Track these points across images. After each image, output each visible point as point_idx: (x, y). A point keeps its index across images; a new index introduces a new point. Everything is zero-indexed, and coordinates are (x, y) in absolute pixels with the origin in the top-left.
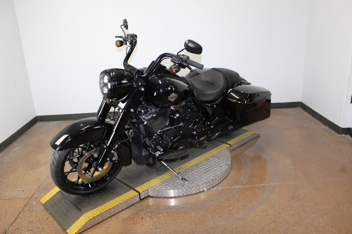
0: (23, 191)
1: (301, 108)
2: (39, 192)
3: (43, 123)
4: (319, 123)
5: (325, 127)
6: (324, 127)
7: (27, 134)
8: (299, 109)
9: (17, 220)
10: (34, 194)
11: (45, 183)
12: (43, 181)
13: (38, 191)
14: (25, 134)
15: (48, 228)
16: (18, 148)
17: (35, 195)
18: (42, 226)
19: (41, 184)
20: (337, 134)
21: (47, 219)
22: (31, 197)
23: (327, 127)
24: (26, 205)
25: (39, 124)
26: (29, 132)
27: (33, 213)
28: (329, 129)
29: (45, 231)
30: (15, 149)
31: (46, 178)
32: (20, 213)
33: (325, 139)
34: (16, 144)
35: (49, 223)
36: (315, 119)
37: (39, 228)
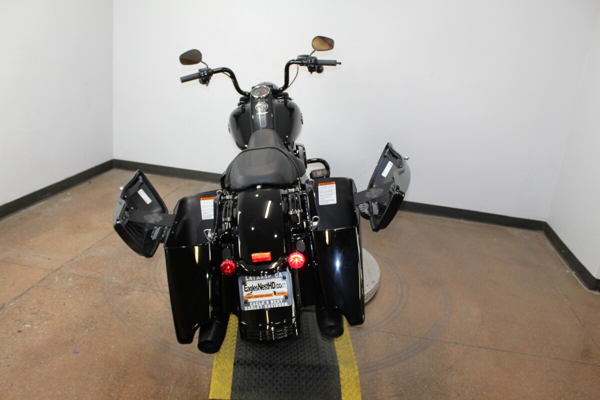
0: (50, 259)
1: (544, 232)
3: (120, 171)
4: (563, 264)
5: (571, 272)
6: (568, 271)
7: (90, 182)
8: (540, 235)
9: (24, 295)
10: (62, 266)
11: (83, 256)
12: (82, 252)
13: (69, 265)
14: (88, 182)
15: (59, 317)
16: (69, 199)
17: (63, 269)
18: (52, 312)
20: (585, 288)
22: (56, 270)
23: (573, 273)
24: (44, 279)
25: (114, 172)
26: (95, 180)
27: (50, 291)
28: (576, 277)
29: (53, 319)
30: (65, 200)
31: (89, 249)
32: (32, 287)
33: (560, 292)
34: (69, 194)
35: (64, 310)
36: (559, 256)
37: (48, 314)
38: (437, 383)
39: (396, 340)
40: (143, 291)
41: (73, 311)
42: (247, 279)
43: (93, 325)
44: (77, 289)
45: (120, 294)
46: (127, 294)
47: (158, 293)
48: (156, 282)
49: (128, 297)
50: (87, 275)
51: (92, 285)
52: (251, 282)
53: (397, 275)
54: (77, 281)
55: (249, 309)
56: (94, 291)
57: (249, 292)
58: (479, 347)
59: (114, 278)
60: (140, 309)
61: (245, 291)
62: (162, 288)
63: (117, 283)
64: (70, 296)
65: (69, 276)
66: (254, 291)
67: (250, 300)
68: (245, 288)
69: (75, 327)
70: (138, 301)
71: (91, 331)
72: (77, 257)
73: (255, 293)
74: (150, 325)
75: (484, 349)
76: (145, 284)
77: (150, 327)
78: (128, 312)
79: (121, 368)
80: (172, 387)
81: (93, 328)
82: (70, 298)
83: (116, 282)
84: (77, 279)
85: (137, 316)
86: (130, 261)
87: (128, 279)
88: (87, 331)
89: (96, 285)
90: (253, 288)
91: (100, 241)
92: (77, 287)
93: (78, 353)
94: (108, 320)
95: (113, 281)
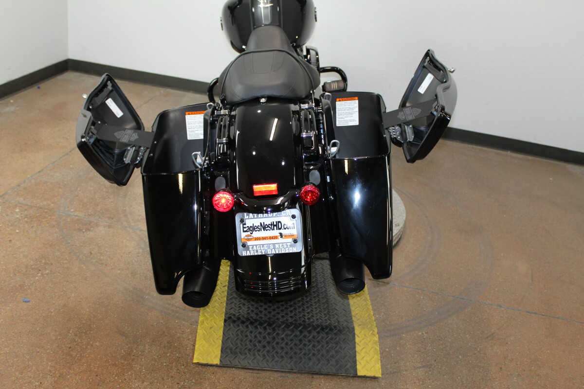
2: (16, 193)
3: (77, 74)
7: (39, 88)
10: (6, 193)
11: (33, 181)
12: (32, 177)
13: (15, 191)
14: (36, 87)
15: (4, 257)
16: (12, 108)
17: (7, 196)
19: (27, 181)
21: (10, 241)
25: (70, 76)
26: (45, 85)
30: (7, 109)
31: (39, 172)
34: (12, 101)
35: (11, 248)
38: (475, 354)
39: (423, 298)
40: (109, 227)
41: (21, 250)
42: (246, 217)
43: (47, 267)
44: (27, 222)
45: (80, 230)
46: (90, 230)
47: (128, 229)
48: (126, 216)
49: (91, 234)
50: (38, 205)
51: (45, 218)
52: (252, 220)
53: (426, 217)
54: (26, 212)
55: (248, 254)
56: (47, 225)
57: (249, 233)
58: (527, 312)
59: (72, 210)
60: (107, 249)
61: (244, 231)
62: (133, 224)
63: (76, 216)
64: (17, 231)
65: (16, 206)
66: (254, 232)
67: (249, 243)
68: (244, 228)
69: (24, 270)
70: (104, 239)
71: (45, 275)
72: (24, 182)
73: (256, 234)
74: (119, 270)
75: (533, 315)
76: (113, 219)
77: (119, 272)
78: (91, 253)
79: (84, 322)
80: (147, 347)
81: (47, 272)
82: (17, 233)
83: (76, 214)
84: (26, 210)
85: (102, 258)
86: (92, 188)
87: (90, 211)
88: (40, 274)
89: (49, 217)
90: (253, 229)
91: (54, 163)
92: (26, 219)
93: (29, 302)
94: (66, 261)
95: (72, 214)
